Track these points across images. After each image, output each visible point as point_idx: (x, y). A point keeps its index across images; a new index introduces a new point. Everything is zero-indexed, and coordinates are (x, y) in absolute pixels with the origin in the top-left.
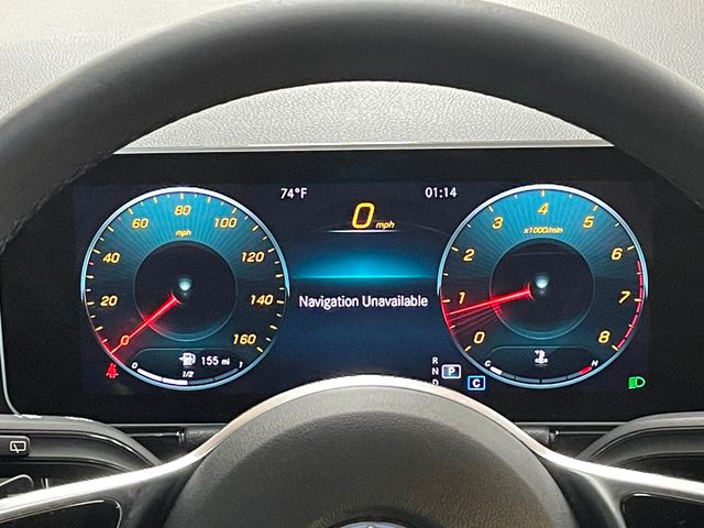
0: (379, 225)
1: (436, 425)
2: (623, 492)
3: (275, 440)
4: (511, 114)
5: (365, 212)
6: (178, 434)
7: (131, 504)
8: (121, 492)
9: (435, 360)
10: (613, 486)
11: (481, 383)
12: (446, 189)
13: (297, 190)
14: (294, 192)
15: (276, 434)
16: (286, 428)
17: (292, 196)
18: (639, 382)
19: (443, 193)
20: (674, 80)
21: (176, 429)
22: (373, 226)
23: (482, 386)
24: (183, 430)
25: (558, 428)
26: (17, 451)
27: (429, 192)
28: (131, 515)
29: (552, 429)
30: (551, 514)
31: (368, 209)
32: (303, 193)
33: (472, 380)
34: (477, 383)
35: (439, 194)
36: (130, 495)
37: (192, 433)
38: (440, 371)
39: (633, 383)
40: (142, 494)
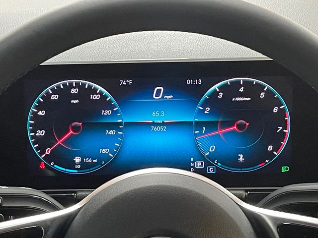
0: (166, 97)
1: (190, 191)
2: (278, 222)
5: (159, 91)
6: (73, 194)
7: (49, 227)
8: (44, 222)
9: (192, 159)
10: (274, 219)
12: (197, 80)
13: (128, 81)
14: (126, 82)
17: (125, 84)
18: (287, 169)
19: (195, 82)
21: (72, 192)
22: (163, 98)
23: (214, 171)
24: (75, 192)
25: (249, 190)
27: (189, 82)
28: (48, 233)
29: (246, 191)
32: (130, 83)
33: (209, 168)
34: (211, 170)
35: (193, 82)
36: (48, 223)
37: (79, 194)
38: (194, 164)
39: (284, 169)
40: (54, 223)
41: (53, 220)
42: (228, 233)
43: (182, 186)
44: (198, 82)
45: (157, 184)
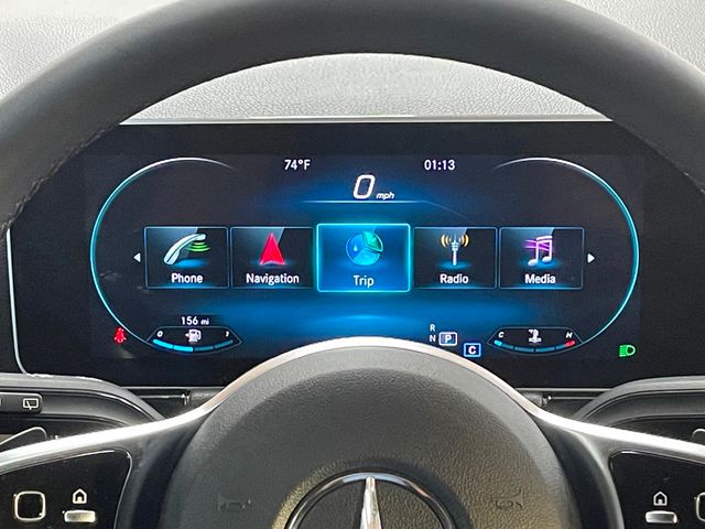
0: (379, 195)
1: (433, 383)
2: (612, 449)
3: (279, 394)
4: (508, 91)
5: (366, 183)
6: (183, 396)
7: (141, 453)
8: (132, 443)
9: (432, 327)
10: (603, 444)
11: (477, 350)
12: (444, 162)
13: (301, 162)
14: (297, 164)
15: (281, 388)
16: (290, 383)
17: (295, 167)
18: (630, 350)
19: (442, 166)
20: (666, 56)
21: (182, 392)
22: (373, 197)
23: (477, 353)
24: (188, 393)
25: (551, 394)
26: (30, 408)
27: (428, 164)
28: (141, 465)
29: (545, 395)
30: (542, 468)
31: (370, 180)
32: (306, 165)
33: (468, 347)
34: (473, 350)
35: (438, 166)
36: (140, 445)
37: (197, 395)
38: (437, 339)
39: (624, 351)
40: (152, 445)
41: (150, 439)
42: (508, 467)
43: (415, 372)
44: (448, 165)
45: (365, 367)
